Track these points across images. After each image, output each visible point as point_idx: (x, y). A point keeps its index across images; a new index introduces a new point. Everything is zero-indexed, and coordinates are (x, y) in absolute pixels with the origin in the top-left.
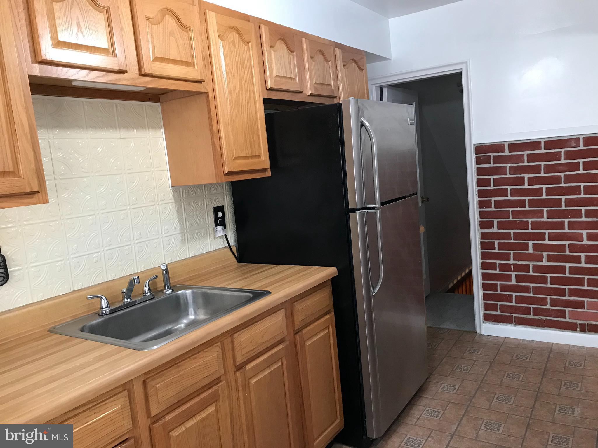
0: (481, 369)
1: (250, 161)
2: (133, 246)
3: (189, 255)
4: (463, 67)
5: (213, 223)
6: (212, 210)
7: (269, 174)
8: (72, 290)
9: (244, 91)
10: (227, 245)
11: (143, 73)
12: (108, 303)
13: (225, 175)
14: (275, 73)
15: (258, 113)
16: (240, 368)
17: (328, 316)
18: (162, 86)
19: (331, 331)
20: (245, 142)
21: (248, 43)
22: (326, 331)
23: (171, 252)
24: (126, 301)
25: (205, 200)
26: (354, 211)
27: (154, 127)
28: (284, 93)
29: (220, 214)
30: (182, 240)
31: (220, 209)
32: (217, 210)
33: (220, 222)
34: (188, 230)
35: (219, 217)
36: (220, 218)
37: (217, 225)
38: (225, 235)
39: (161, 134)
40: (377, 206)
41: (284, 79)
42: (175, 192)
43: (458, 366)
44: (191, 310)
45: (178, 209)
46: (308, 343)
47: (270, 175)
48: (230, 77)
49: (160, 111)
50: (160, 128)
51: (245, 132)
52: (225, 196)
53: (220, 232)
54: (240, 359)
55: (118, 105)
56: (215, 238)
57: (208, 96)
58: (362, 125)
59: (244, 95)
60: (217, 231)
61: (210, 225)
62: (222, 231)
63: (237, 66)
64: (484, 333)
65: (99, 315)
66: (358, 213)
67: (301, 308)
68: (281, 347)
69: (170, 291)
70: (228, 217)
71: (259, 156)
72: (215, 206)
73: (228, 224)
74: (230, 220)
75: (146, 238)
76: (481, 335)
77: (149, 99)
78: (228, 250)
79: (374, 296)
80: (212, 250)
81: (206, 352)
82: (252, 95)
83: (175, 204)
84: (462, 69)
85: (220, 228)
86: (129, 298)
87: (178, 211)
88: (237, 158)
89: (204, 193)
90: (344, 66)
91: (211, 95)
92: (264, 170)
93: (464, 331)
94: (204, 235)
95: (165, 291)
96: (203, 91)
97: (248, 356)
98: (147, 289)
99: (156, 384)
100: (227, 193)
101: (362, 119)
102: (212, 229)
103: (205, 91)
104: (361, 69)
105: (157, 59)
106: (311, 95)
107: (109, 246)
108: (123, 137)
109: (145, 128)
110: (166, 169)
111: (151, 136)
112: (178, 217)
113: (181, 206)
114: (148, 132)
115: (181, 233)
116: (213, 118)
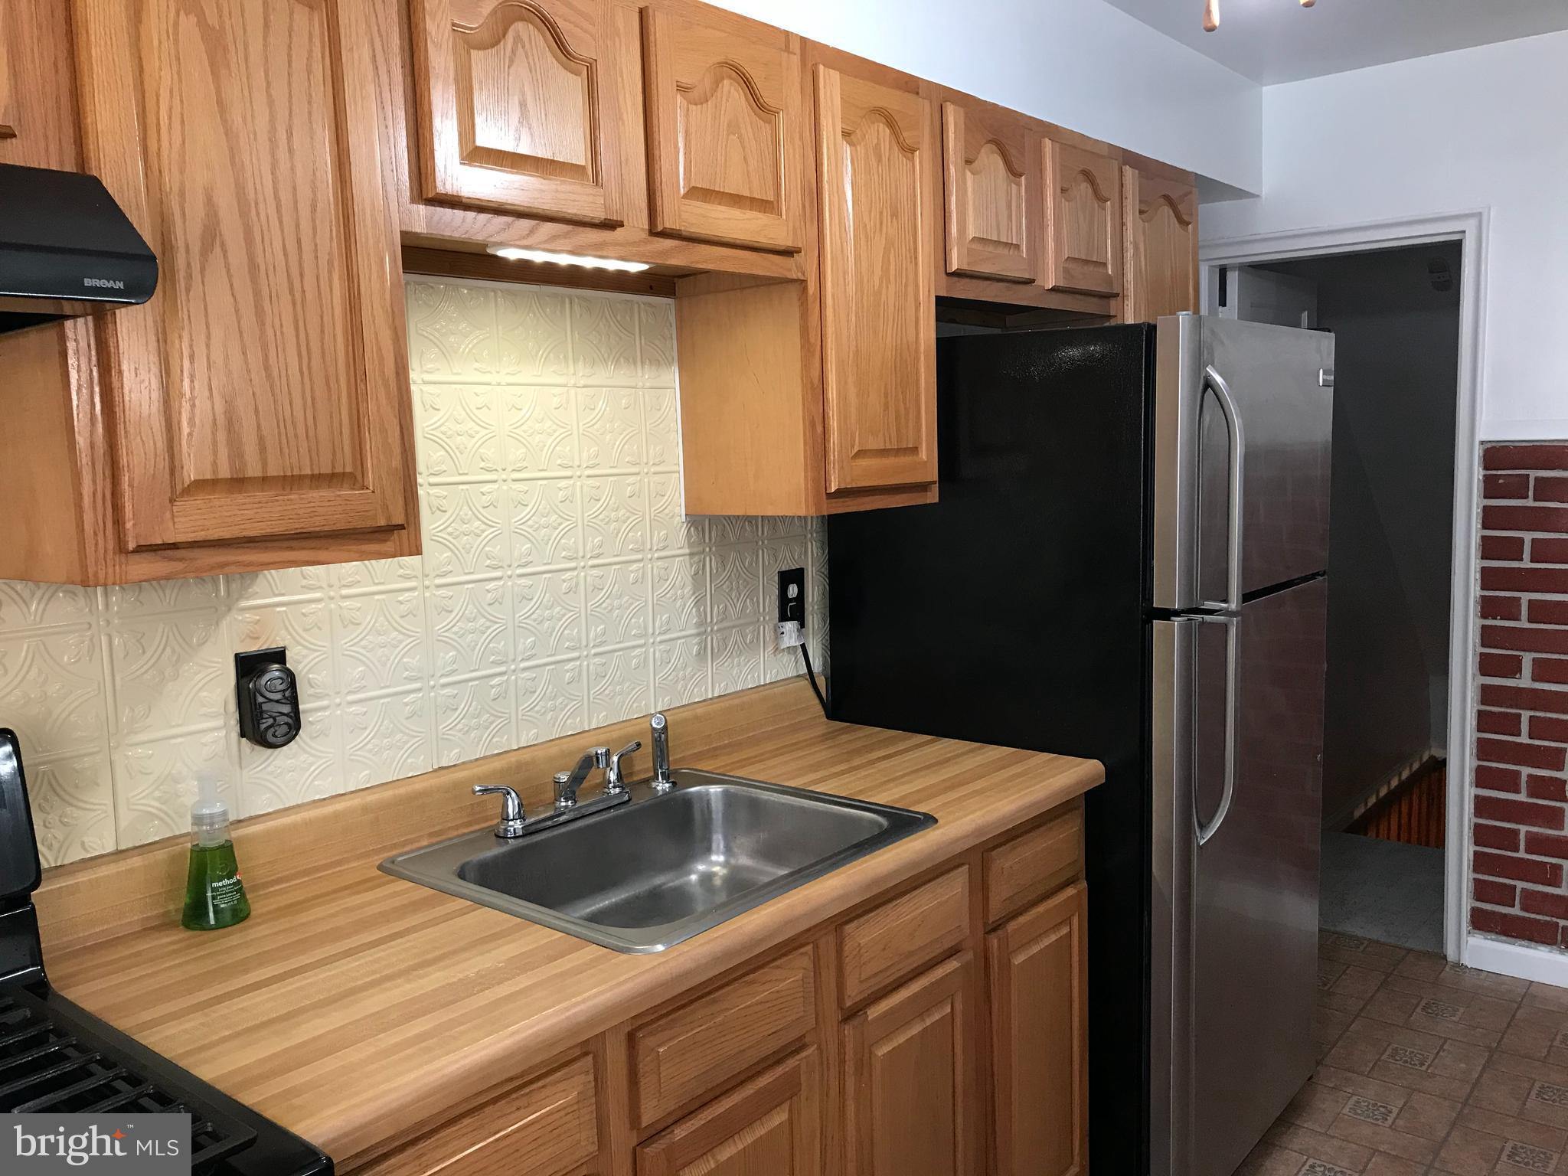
0: (1463, 1065)
1: (890, 461)
2: (585, 663)
3: (713, 693)
4: (1470, 227)
5: (776, 614)
6: (776, 578)
7: (933, 497)
8: (435, 767)
9: (892, 278)
10: (805, 670)
11: (660, 229)
12: (520, 805)
13: (830, 496)
14: (971, 233)
15: (922, 335)
16: (852, 1014)
17: (1070, 891)
18: (698, 262)
19: (1076, 931)
20: (884, 411)
21: (913, 151)
22: (1065, 930)
23: (671, 680)
24: (563, 804)
25: (761, 552)
26: (1166, 614)
27: (657, 362)
28: (989, 282)
29: (793, 591)
30: (698, 654)
31: (795, 576)
32: (787, 579)
33: (791, 610)
34: (715, 628)
35: (790, 597)
36: (792, 600)
37: (783, 618)
38: (803, 646)
39: (672, 377)
40: (1233, 606)
41: (991, 248)
42: (692, 529)
43: (1396, 1049)
44: (718, 839)
45: (697, 573)
46: (1019, 959)
47: (937, 500)
48: (863, 242)
49: (672, 319)
50: (670, 364)
51: (886, 385)
52: (810, 544)
53: (791, 637)
54: (854, 992)
55: (576, 300)
56: (776, 649)
57: (805, 289)
58: (1208, 385)
59: (892, 288)
60: (783, 633)
61: (767, 618)
62: (794, 635)
63: (881, 213)
64: (1468, 961)
65: (497, 836)
66: (1177, 621)
67: (1007, 865)
68: (953, 965)
69: (667, 785)
70: (810, 600)
71: (915, 450)
72: (784, 569)
73: (811, 617)
74: (816, 607)
75: (617, 643)
76: (1459, 966)
77: (651, 288)
78: (806, 683)
79: (1201, 848)
80: (767, 681)
81: (778, 967)
82: (911, 289)
83: (691, 559)
84: (1464, 232)
85: (790, 626)
86: (571, 798)
87: (697, 577)
88: (861, 454)
89: (760, 533)
90: (1141, 212)
91: (812, 288)
92: (923, 487)
93: (1409, 951)
94: (752, 642)
95: (654, 784)
96: (795, 277)
97: (875, 985)
98: (613, 777)
99: (659, 1046)
100: (815, 535)
101: (1210, 370)
102: (772, 626)
103: (800, 276)
104: (1183, 223)
105: (697, 193)
106: (1055, 290)
107: (529, 659)
108: (582, 382)
109: (635, 363)
110: (676, 468)
111: (648, 385)
112: (694, 593)
113: (704, 566)
114: (640, 373)
115: (698, 634)
116: (813, 349)
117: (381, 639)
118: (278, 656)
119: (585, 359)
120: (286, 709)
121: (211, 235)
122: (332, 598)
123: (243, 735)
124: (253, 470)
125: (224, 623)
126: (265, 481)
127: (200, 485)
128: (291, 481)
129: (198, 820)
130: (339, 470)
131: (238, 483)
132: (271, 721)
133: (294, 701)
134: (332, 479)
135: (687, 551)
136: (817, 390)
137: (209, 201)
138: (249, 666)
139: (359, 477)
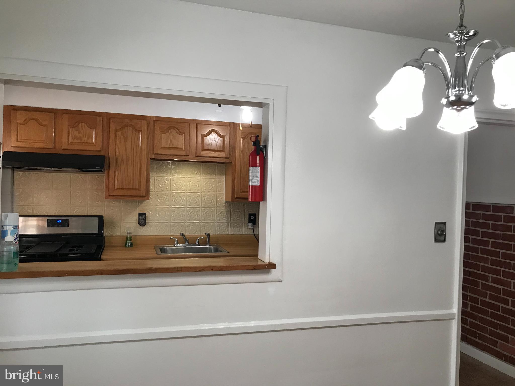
3: (230, 233)
6: (248, 215)
10: (253, 234)
11: (197, 156)
12: (177, 242)
13: (235, 199)
24: (186, 244)
25: (244, 209)
27: (221, 174)
29: (252, 218)
30: (227, 226)
31: (253, 215)
32: (250, 215)
33: (252, 221)
34: (231, 222)
35: (251, 218)
36: (252, 219)
37: (249, 222)
38: (253, 228)
39: (224, 177)
42: (226, 204)
45: (227, 211)
49: (225, 167)
50: (224, 175)
52: (258, 209)
53: (250, 226)
56: (247, 229)
57: (231, 164)
65: (174, 246)
69: (208, 245)
70: (258, 220)
72: (250, 213)
73: (258, 223)
75: (208, 221)
80: (245, 234)
83: (226, 209)
85: (250, 224)
87: (227, 212)
89: (244, 206)
91: (233, 164)
94: (241, 226)
98: (197, 242)
102: (246, 223)
103: (230, 161)
105: (204, 150)
107: (189, 221)
108: (204, 177)
109: (215, 175)
110: (223, 193)
111: (218, 178)
112: (226, 215)
113: (229, 210)
114: (216, 176)
115: (227, 222)
116: (233, 174)
117: (162, 214)
118: (145, 214)
119: (204, 174)
120: (144, 221)
121: (122, 160)
122: (154, 207)
123: (138, 224)
124: (125, 188)
125: (137, 209)
126: (126, 189)
127: (118, 189)
128: (130, 189)
129: (128, 233)
130: (136, 188)
131: (123, 189)
132: (141, 222)
133: (145, 220)
134: (136, 189)
135: (225, 207)
136: (233, 181)
137: (122, 155)
138: (140, 214)
139: (140, 189)
